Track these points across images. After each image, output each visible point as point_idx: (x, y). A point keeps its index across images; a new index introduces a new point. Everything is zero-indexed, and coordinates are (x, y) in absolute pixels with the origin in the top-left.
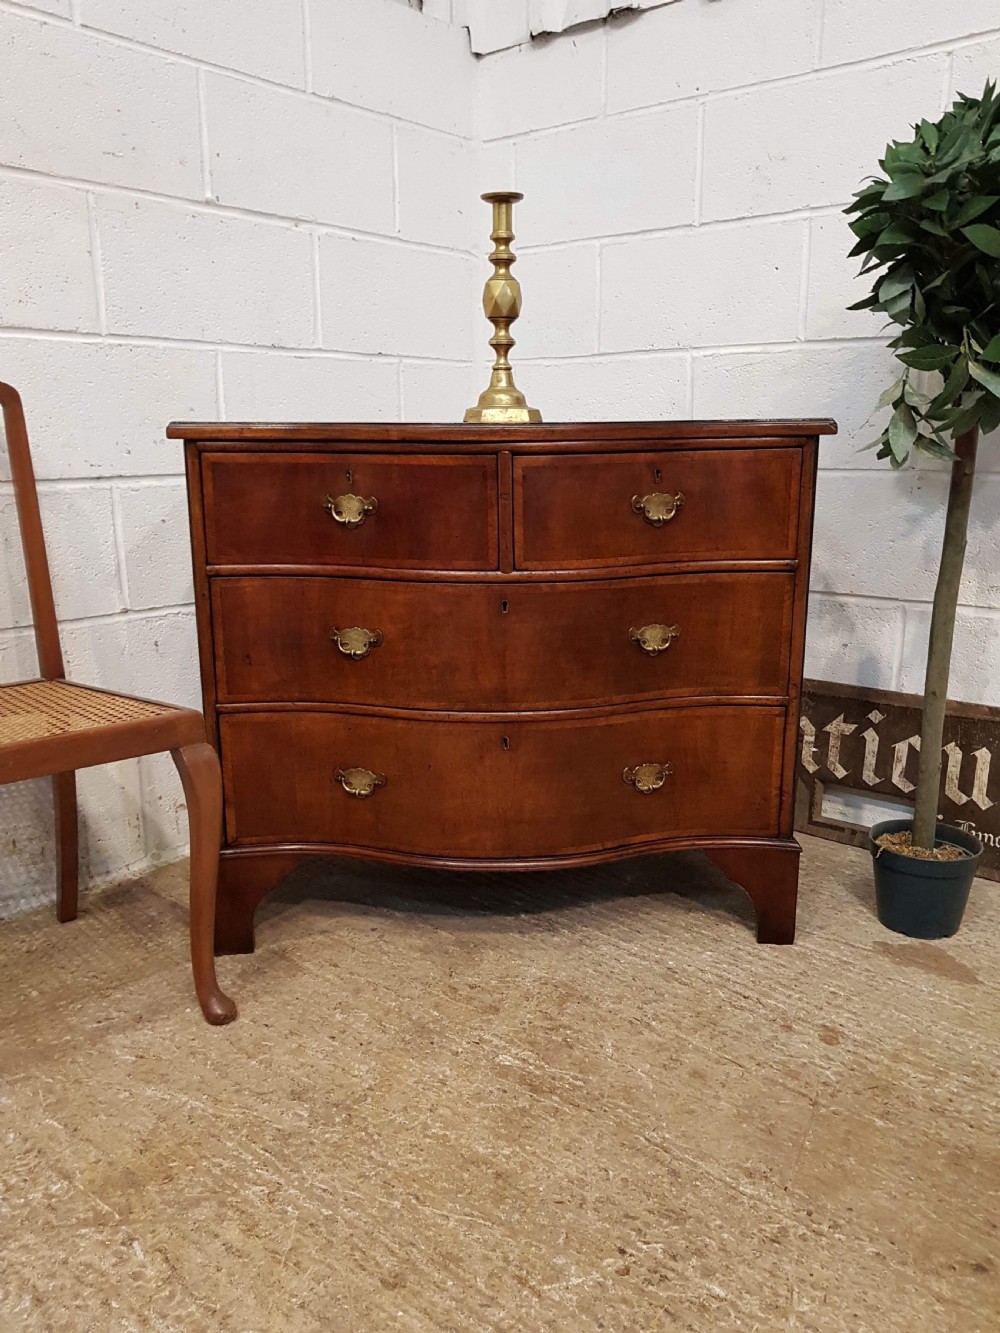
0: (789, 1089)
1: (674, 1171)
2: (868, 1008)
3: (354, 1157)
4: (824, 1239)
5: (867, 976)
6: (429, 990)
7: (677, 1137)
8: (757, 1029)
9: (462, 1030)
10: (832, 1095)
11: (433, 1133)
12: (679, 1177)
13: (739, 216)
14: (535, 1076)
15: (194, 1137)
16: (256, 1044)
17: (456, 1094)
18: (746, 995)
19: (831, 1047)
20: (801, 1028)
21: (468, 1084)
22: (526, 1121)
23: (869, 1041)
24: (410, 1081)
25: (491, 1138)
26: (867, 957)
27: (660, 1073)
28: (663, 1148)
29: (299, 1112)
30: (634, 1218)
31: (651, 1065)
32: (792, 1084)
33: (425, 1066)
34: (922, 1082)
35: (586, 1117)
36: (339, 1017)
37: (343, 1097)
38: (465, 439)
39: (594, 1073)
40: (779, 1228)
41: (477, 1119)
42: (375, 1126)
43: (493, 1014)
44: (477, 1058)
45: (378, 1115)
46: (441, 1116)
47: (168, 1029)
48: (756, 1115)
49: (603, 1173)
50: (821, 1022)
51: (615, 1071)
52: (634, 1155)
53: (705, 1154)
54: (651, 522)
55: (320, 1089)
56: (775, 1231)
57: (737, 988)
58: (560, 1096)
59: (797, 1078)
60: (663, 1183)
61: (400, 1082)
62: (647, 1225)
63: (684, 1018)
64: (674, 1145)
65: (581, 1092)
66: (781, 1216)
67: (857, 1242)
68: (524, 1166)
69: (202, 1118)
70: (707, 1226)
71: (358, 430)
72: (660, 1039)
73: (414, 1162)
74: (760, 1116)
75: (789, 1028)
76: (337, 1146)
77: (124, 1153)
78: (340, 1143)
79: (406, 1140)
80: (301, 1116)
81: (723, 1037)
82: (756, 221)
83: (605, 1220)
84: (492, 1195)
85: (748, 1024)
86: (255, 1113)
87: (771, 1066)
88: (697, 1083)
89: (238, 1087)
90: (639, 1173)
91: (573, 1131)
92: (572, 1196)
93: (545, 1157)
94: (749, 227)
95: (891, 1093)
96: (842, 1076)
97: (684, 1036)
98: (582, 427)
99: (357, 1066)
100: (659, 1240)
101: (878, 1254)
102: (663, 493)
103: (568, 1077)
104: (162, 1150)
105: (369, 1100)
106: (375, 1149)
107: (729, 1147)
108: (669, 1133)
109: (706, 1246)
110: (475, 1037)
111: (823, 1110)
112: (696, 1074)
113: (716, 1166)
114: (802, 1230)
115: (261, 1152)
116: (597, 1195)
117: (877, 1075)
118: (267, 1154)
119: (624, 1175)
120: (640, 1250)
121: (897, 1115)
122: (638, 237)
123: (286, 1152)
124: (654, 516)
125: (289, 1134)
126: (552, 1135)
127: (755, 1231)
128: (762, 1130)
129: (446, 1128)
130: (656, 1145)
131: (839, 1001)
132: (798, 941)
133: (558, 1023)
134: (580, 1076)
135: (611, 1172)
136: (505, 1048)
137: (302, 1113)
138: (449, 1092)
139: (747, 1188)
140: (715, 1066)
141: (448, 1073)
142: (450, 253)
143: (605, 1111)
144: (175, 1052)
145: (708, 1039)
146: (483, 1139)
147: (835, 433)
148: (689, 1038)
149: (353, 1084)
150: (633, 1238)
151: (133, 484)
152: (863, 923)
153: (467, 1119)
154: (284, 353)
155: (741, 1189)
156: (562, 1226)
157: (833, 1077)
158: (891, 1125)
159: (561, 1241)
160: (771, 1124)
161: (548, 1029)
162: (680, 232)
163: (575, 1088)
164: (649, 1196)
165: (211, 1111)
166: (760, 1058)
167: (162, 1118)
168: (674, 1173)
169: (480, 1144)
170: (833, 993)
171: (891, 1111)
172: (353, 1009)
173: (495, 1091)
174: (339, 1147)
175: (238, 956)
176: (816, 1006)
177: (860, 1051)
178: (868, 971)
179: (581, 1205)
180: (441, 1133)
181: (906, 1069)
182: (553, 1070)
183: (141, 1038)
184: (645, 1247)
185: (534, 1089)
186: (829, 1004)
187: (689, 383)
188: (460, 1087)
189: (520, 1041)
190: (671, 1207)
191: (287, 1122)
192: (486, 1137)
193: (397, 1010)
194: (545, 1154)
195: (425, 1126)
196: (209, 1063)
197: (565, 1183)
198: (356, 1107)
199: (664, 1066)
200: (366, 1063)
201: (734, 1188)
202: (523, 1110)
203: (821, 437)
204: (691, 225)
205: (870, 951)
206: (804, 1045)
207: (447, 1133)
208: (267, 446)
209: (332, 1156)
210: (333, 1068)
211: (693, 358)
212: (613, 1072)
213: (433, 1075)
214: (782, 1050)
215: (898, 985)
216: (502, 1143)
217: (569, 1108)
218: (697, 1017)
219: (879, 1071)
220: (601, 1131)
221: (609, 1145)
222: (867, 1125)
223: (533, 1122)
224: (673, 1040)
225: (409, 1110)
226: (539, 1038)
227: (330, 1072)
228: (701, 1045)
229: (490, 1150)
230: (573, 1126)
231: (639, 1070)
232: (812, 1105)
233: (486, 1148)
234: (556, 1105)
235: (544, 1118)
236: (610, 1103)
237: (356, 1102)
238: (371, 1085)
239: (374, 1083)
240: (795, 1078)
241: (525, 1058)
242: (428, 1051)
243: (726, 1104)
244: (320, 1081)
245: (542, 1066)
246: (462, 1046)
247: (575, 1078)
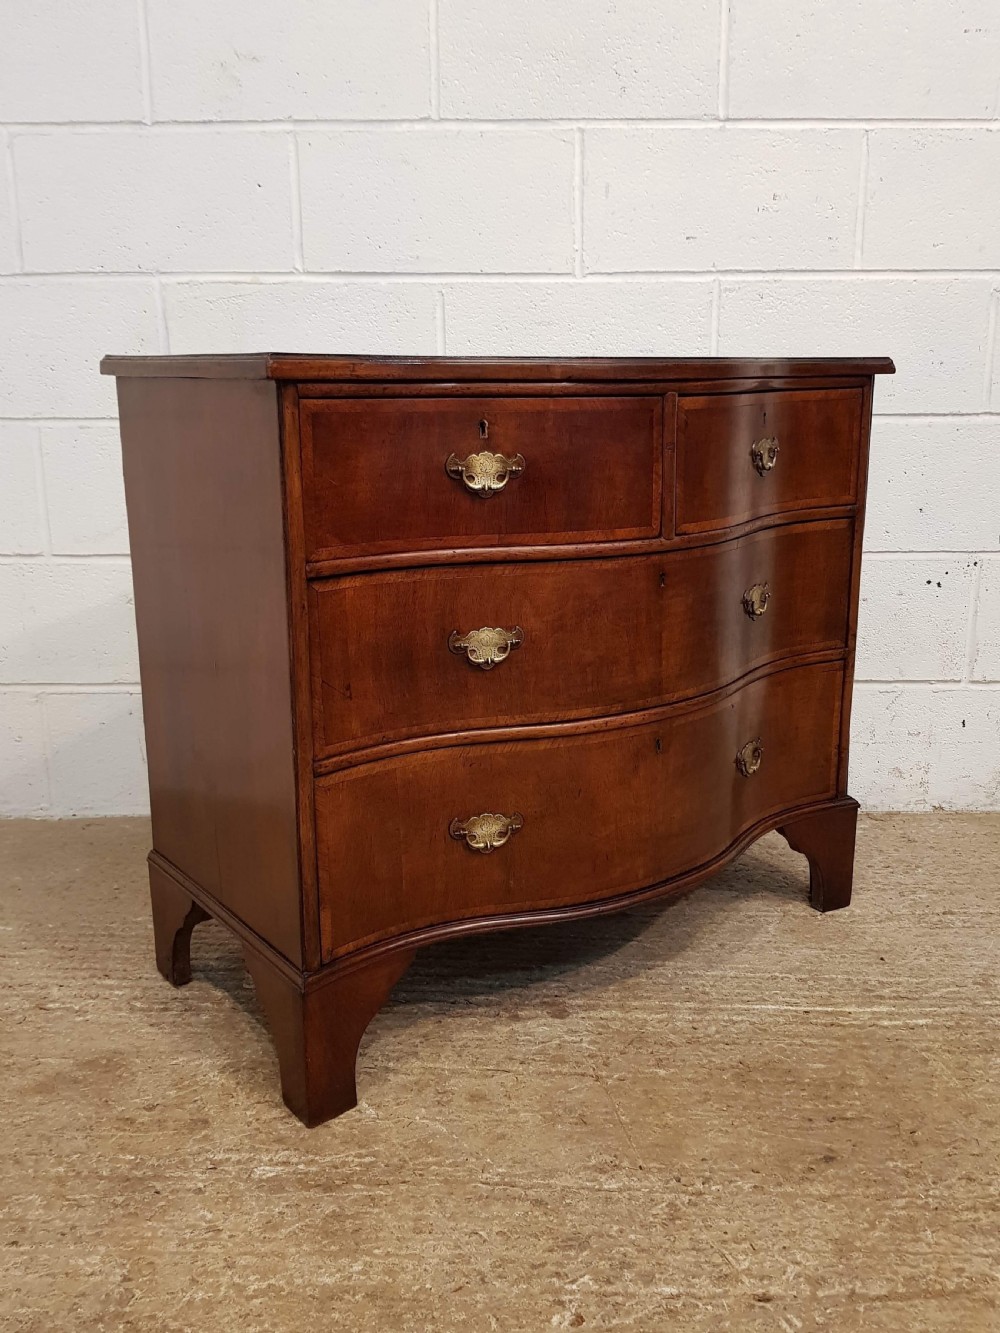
0: (565, 1074)
1: (537, 1201)
4: (707, 1196)
7: (510, 1167)
9: (181, 1162)
10: (605, 1064)
11: (254, 1291)
12: (547, 1204)
14: (316, 1174)
17: (242, 1235)
18: (452, 1000)
19: (567, 1020)
20: (526, 1014)
21: (247, 1217)
22: (348, 1225)
24: (172, 1246)
25: (328, 1262)
27: (440, 1112)
28: (507, 1184)
30: (543, 1265)
31: (425, 1108)
32: (566, 1069)
33: (173, 1221)
34: (660, 1021)
35: (407, 1190)
37: (99, 1306)
39: (375, 1142)
40: (667, 1206)
41: (293, 1250)
43: (204, 1128)
44: (230, 1185)
45: (166, 1304)
46: (246, 1267)
48: (561, 1112)
49: (474, 1237)
51: (395, 1130)
52: (487, 1205)
53: (550, 1171)
55: (57, 1313)
56: (666, 1210)
57: (438, 998)
58: (359, 1181)
59: (565, 1062)
60: (536, 1217)
61: (158, 1254)
62: (559, 1264)
63: (417, 1046)
64: (516, 1176)
65: (379, 1167)
66: (658, 1194)
67: (732, 1185)
68: (390, 1272)
70: (610, 1236)
72: (411, 1078)
74: (565, 1111)
75: (515, 1017)
79: (229, 1314)
81: (469, 1049)
83: (516, 1282)
84: (383, 1320)
85: (479, 1028)
87: (533, 1060)
88: (484, 1105)
90: (508, 1219)
91: (408, 1210)
92: (467, 1276)
93: (403, 1252)
95: (647, 1041)
96: (598, 1043)
97: (432, 1065)
99: (81, 1262)
100: (582, 1273)
101: (755, 1187)
103: (350, 1159)
105: (138, 1293)
107: (563, 1153)
108: (500, 1167)
109: (625, 1255)
110: (204, 1162)
111: (610, 1082)
112: (475, 1097)
113: (569, 1177)
114: (686, 1199)
116: (488, 1262)
117: (624, 1030)
119: (496, 1229)
120: (572, 1292)
121: (668, 1059)
126: (390, 1225)
127: (652, 1219)
128: (576, 1124)
129: (264, 1277)
130: (497, 1184)
131: (537, 975)
134: (363, 1151)
135: (481, 1233)
136: (251, 1160)
138: (231, 1236)
139: (610, 1184)
140: (486, 1081)
141: (209, 1216)
143: (421, 1175)
145: (456, 1058)
146: (320, 1267)
148: (438, 1065)
149: (96, 1285)
150: (557, 1285)
153: (283, 1256)
155: (606, 1187)
156: (483, 1311)
157: (591, 1047)
158: (672, 1070)
159: (494, 1325)
160: (580, 1115)
163: (368, 1166)
164: (536, 1236)
166: (519, 1056)
168: (538, 1203)
169: (321, 1275)
170: (525, 968)
171: (661, 1057)
173: (286, 1210)
176: (522, 987)
177: (592, 1013)
179: (482, 1280)
180: (264, 1285)
181: (640, 1015)
182: (328, 1159)
184: (574, 1287)
185: (328, 1188)
186: (530, 980)
187: (160, 316)
188: (238, 1224)
189: (264, 1144)
190: (564, 1237)
192: (321, 1263)
194: (401, 1248)
195: (240, 1289)
197: (447, 1267)
198: (127, 1309)
199: (438, 1102)
200: (91, 1253)
201: (599, 1190)
202: (335, 1216)
206: (543, 1028)
207: (272, 1281)
210: (50, 1280)
212: (394, 1133)
213: (194, 1227)
214: (530, 1041)
216: (345, 1261)
217: (381, 1190)
218: (427, 1040)
219: (622, 1026)
220: (435, 1197)
221: (455, 1207)
222: (654, 1079)
223: (357, 1222)
224: (424, 1073)
225: (200, 1279)
226: (281, 1132)
227: (51, 1285)
228: (455, 1066)
229: (338, 1275)
230: (403, 1206)
231: (417, 1118)
232: (597, 1081)
233: (332, 1275)
234: (365, 1193)
235: (366, 1213)
236: (418, 1165)
237: (121, 1302)
238: (123, 1275)
239: (125, 1271)
240: (563, 1061)
241: (285, 1160)
242: (163, 1203)
243: (527, 1114)
244: (47, 1303)
245: (312, 1161)
246: (199, 1178)
247: (360, 1156)
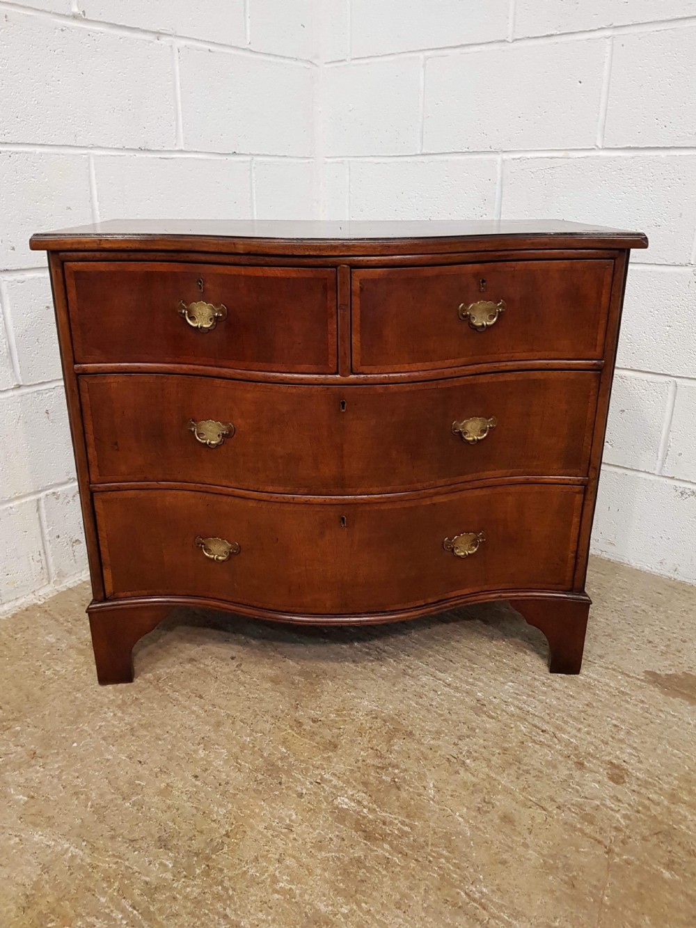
0: (585, 834)
2: (646, 742)
3: (211, 915)
5: (642, 708)
6: (278, 724)
7: (493, 891)
8: (555, 767)
9: (305, 768)
10: (623, 842)
11: (281, 887)
13: (549, 33)
14: (370, 821)
15: (73, 891)
16: (131, 783)
17: (300, 842)
18: (544, 729)
19: (619, 787)
20: (592, 766)
21: (311, 830)
22: (361, 873)
23: (650, 780)
24: (261, 827)
25: (331, 894)
26: (641, 687)
27: (476, 817)
28: (481, 904)
29: (164, 861)
31: (468, 808)
32: (589, 829)
33: (274, 808)
35: (414, 869)
36: (202, 753)
37: (203, 846)
38: (307, 253)
39: (419, 818)
41: (319, 871)
42: (230, 879)
43: (332, 751)
44: (319, 801)
45: (233, 866)
46: (288, 867)
47: (56, 766)
48: (560, 865)
50: (607, 758)
51: (437, 815)
53: (518, 912)
54: (475, 328)
55: (184, 836)
57: (536, 722)
58: (390, 843)
59: (592, 824)
61: (252, 828)
63: (494, 755)
64: (491, 901)
65: (409, 838)
69: (81, 867)
71: (206, 243)
72: (474, 779)
73: (264, 921)
74: (564, 866)
75: (580, 765)
76: (198, 903)
77: (8, 912)
78: (200, 898)
79: (256, 895)
80: (166, 866)
81: (528, 776)
82: (564, 38)
85: (547, 761)
86: (127, 863)
87: (569, 809)
88: (508, 829)
89: (112, 833)
91: (403, 884)
93: (378, 917)
94: (557, 43)
95: (673, 839)
96: (630, 820)
97: (494, 776)
98: (416, 241)
99: (215, 809)
102: (487, 301)
103: (396, 821)
104: (43, 908)
105: (226, 848)
106: (229, 906)
107: (539, 903)
108: (486, 887)
110: (317, 775)
111: (617, 859)
112: (507, 819)
115: (130, 909)
117: (660, 818)
118: (135, 912)
121: (680, 865)
122: (458, 50)
123: (152, 909)
124: (478, 322)
125: (156, 888)
126: (384, 890)
128: (566, 883)
129: (291, 882)
130: (475, 900)
131: (622, 735)
132: (583, 670)
133: (388, 761)
134: (407, 821)
136: (342, 788)
137: (167, 863)
138: (295, 839)
140: (523, 810)
141: (294, 817)
142: (293, 62)
143: (430, 861)
144: (61, 792)
145: (514, 779)
146: (324, 895)
147: (646, 247)
148: (498, 778)
149: (211, 830)
151: (18, 276)
152: (635, 651)
153: (310, 871)
154: (150, 155)
157: (622, 821)
158: (677, 878)
160: (574, 876)
161: (379, 767)
162: (495, 47)
163: (404, 834)
165: (88, 860)
166: (560, 800)
167: (46, 869)
169: (321, 901)
170: (615, 726)
171: (676, 860)
172: (214, 745)
173: (334, 839)
174: (199, 902)
175: (120, 685)
176: (602, 741)
177: (643, 791)
178: (642, 702)
180: (288, 887)
181: (683, 810)
182: (384, 814)
183: (34, 776)
185: (368, 836)
186: (613, 738)
187: (498, 183)
188: (303, 832)
189: (355, 781)
191: (154, 875)
192: (327, 892)
193: (251, 745)
194: (378, 912)
195: (275, 880)
196: (90, 804)
198: (214, 856)
199: (479, 809)
200: (224, 806)
202: (358, 860)
203: (632, 250)
204: (504, 41)
205: (642, 680)
206: (595, 784)
207: (293, 887)
208: (125, 255)
209: (192, 914)
210: (194, 811)
211: (504, 161)
212: (435, 817)
213: (281, 819)
214: (578, 791)
215: (669, 717)
216: (341, 900)
217: (398, 858)
218: (504, 753)
219: (661, 814)
220: (427, 886)
221: (434, 901)
222: (657, 877)
223: (368, 875)
224: (484, 780)
225: (260, 860)
226: (371, 778)
227: (193, 815)
228: (509, 785)
229: (330, 907)
230: (402, 880)
231: (458, 814)
232: (607, 853)
233: (327, 905)
234: (387, 855)
235: (377, 871)
236: (434, 852)
237: (215, 850)
238: (227, 831)
239: (230, 829)
240: (591, 823)
241: (360, 800)
242: (277, 793)
243: (534, 853)
244: (184, 827)
245: (374, 809)
246: (306, 787)
247: (403, 823)
